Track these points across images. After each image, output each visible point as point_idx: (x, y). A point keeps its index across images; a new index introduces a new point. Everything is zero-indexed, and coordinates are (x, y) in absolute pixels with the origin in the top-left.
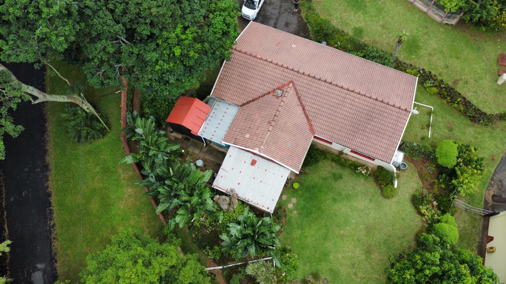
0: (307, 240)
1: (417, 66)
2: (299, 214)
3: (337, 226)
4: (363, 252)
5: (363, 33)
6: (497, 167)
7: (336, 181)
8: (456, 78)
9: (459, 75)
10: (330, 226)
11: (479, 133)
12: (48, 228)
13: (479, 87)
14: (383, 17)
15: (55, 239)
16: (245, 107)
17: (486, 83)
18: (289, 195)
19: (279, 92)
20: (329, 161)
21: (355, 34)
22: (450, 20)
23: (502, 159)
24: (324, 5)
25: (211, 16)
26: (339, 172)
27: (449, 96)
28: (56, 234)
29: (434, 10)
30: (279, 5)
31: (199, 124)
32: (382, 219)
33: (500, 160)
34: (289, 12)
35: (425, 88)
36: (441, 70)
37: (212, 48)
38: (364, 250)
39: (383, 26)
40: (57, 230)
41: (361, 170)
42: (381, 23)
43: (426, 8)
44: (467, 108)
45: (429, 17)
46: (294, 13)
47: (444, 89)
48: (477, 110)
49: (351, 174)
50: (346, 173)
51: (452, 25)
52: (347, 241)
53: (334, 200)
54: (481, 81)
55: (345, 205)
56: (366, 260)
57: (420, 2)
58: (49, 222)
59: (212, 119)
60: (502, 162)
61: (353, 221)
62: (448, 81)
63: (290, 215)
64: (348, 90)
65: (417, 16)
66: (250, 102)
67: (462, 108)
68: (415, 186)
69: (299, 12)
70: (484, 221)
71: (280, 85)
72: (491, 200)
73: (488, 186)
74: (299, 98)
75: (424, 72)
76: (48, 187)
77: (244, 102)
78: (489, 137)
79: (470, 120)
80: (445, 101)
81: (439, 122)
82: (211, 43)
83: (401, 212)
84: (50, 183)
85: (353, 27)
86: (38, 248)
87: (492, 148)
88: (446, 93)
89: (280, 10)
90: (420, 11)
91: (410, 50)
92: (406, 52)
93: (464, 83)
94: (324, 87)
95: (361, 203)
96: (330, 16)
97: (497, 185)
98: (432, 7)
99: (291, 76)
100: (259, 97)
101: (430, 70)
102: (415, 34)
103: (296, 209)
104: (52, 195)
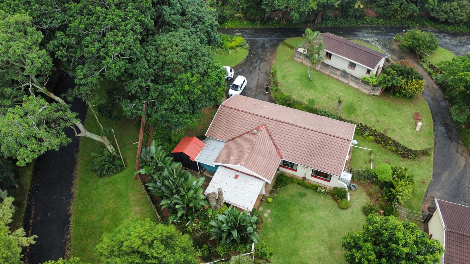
0: (280, 240)
1: (356, 122)
2: (274, 221)
3: (305, 229)
4: (328, 249)
5: (315, 102)
6: (428, 188)
7: (302, 198)
8: (385, 128)
9: (387, 126)
10: (298, 229)
11: (410, 165)
12: (64, 240)
13: (403, 132)
14: (328, 92)
15: (68, 249)
16: (230, 142)
17: (408, 130)
18: (264, 207)
19: (255, 131)
20: (295, 184)
21: (309, 103)
22: (375, 92)
23: (431, 182)
24: (287, 87)
25: (209, 70)
26: (304, 191)
27: (383, 141)
28: (70, 246)
29: (363, 86)
30: (256, 89)
31: (196, 154)
32: (340, 225)
33: (429, 182)
34: (262, 94)
35: (365, 138)
36: (374, 124)
37: (209, 92)
38: (328, 247)
39: (329, 98)
40: (72, 242)
41: (321, 189)
42: (327, 95)
43: (357, 85)
44: (397, 148)
45: (360, 91)
46: (266, 94)
47: (378, 137)
48: (404, 148)
49: (313, 193)
50: (309, 192)
51: (377, 96)
52: (314, 241)
53: (301, 211)
54: (404, 129)
55: (310, 215)
56: (330, 255)
57: (353, 82)
58: (66, 236)
59: (206, 150)
60: (431, 184)
61: (317, 226)
62: (380, 129)
63: (266, 221)
64: (305, 128)
65: (352, 91)
66: (234, 138)
67: (394, 148)
68: (365, 201)
69: (270, 93)
70: (425, 225)
71: (256, 127)
72: (427, 211)
73: (423, 201)
74: (270, 135)
75: (362, 126)
76: (69, 210)
77: (230, 139)
78: (418, 168)
79: (402, 157)
80: (380, 145)
81: (378, 159)
82: (209, 87)
83: (355, 219)
84: (71, 207)
85: (307, 99)
86: (53, 256)
87: (422, 175)
88: (380, 139)
89: (256, 92)
90: (354, 88)
91: (349, 112)
92: (347, 112)
93: (392, 131)
94: (288, 127)
95: (323, 213)
96: (291, 93)
97: (430, 200)
98: (361, 84)
99: (264, 121)
100: (241, 135)
101: (366, 124)
102: (351, 101)
103: (271, 217)
104: (72, 216)
